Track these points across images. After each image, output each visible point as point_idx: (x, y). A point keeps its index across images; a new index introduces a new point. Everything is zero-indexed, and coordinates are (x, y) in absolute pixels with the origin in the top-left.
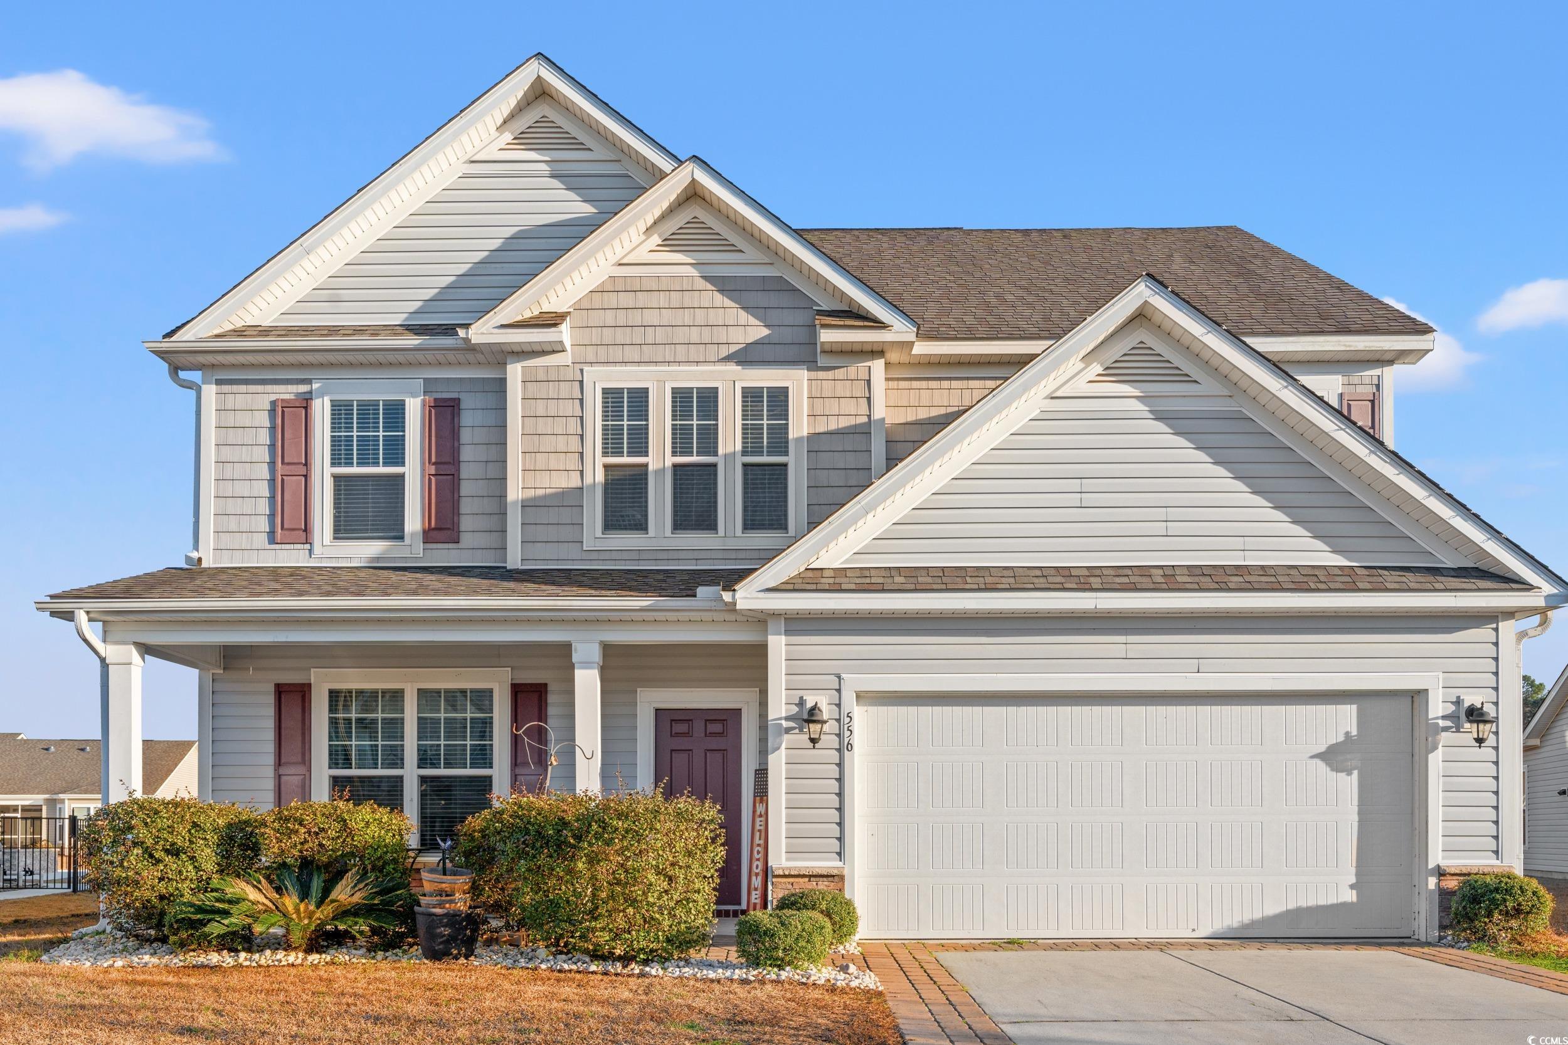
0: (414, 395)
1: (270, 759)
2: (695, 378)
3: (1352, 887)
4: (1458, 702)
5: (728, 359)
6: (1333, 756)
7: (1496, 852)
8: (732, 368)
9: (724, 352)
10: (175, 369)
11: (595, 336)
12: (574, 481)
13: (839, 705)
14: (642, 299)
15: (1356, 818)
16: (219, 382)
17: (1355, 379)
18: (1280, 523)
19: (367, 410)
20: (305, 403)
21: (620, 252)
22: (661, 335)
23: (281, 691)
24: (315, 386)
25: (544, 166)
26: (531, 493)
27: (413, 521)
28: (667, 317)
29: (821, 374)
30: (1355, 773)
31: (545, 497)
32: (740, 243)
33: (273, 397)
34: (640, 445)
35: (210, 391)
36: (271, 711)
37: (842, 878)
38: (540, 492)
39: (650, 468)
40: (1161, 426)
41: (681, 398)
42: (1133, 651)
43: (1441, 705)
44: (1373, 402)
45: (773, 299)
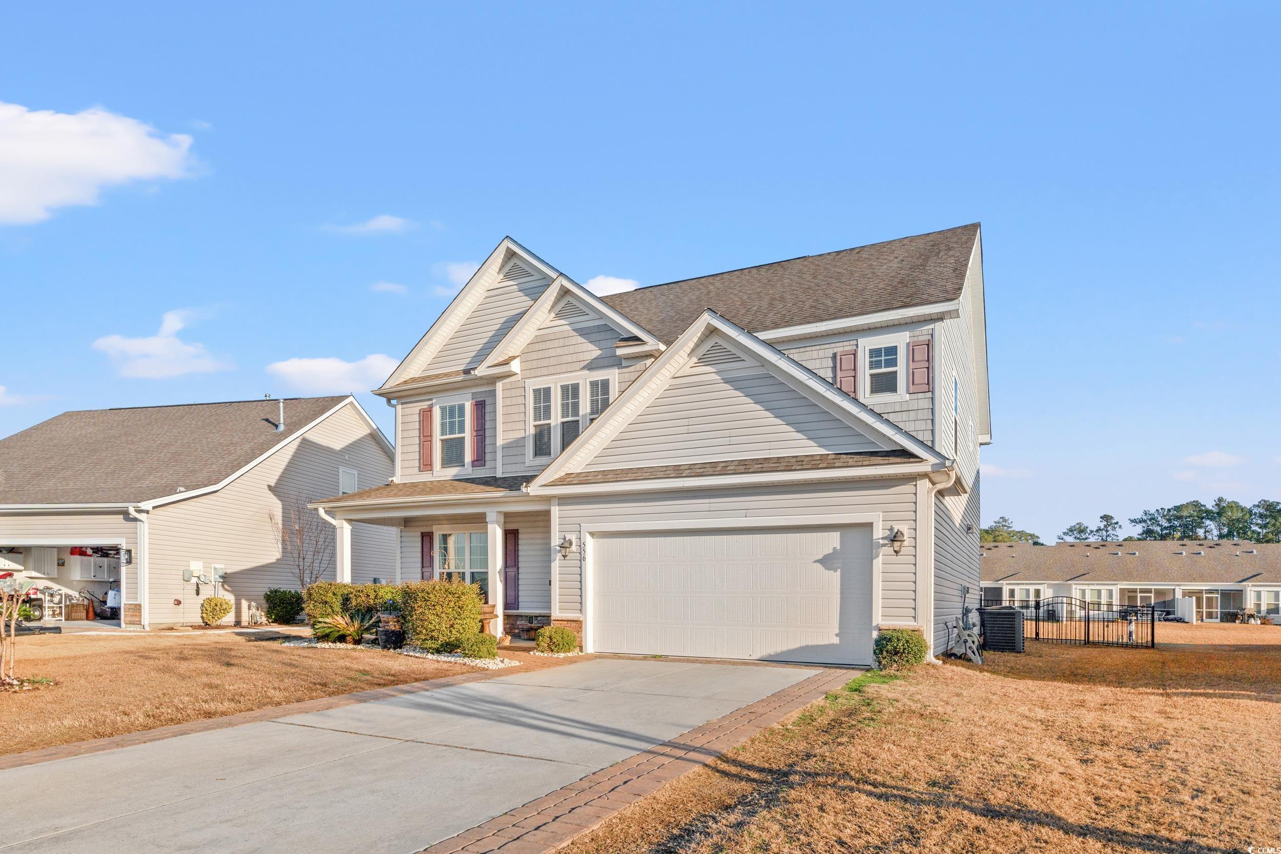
0: (468, 401)
1: (419, 565)
2: (569, 379)
3: (837, 635)
4: (891, 529)
5: (583, 368)
6: (826, 561)
7: (914, 617)
8: (586, 372)
9: (583, 364)
10: (389, 401)
11: (529, 365)
12: (523, 435)
13: (580, 539)
14: (549, 344)
15: (839, 596)
16: (402, 404)
17: (917, 332)
18: (789, 432)
19: (452, 408)
20: (430, 410)
21: (538, 323)
22: (553, 361)
23: (423, 535)
24: (434, 401)
25: (515, 287)
26: (506, 441)
27: (468, 457)
28: (559, 351)
29: (624, 370)
30: (839, 570)
31: (511, 442)
32: (588, 311)
33: (420, 408)
34: (547, 415)
35: (399, 407)
36: (419, 544)
37: (581, 622)
38: (510, 440)
39: (552, 425)
40: (727, 386)
41: (565, 389)
42: (714, 507)
43: (881, 531)
44: (928, 345)
45: (603, 335)
